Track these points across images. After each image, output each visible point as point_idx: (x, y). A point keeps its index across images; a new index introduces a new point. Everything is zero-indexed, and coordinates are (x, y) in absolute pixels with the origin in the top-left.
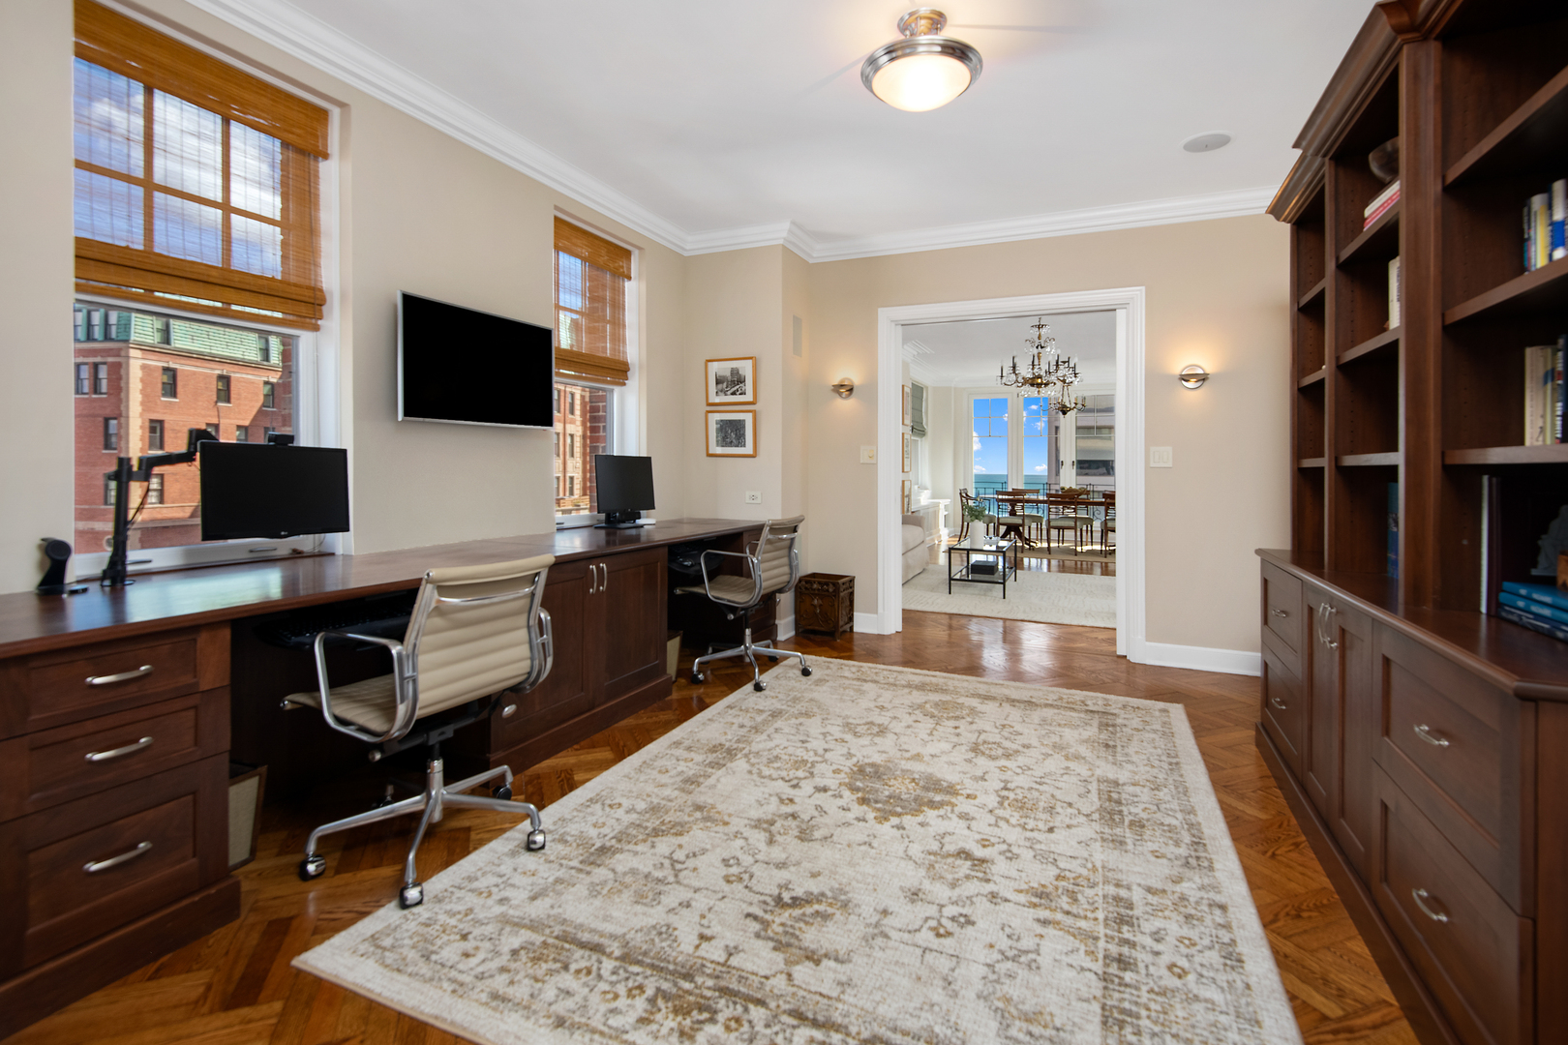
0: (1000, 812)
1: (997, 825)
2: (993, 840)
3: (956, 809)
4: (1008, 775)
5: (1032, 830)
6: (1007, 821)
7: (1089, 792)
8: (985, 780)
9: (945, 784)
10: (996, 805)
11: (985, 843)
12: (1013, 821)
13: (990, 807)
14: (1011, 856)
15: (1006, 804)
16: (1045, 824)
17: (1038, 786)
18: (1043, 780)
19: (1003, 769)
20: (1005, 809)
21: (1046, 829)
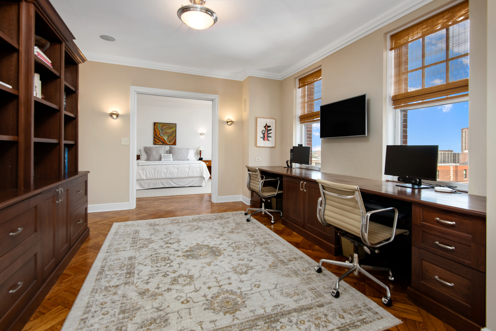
0: (168, 255)
1: (167, 252)
2: (167, 248)
3: (181, 252)
4: (171, 269)
5: (157, 254)
6: (164, 253)
7: (138, 274)
8: (178, 264)
9: (190, 257)
10: (170, 257)
11: (168, 247)
12: (163, 254)
13: (171, 256)
14: (161, 247)
15: (167, 259)
16: (153, 256)
17: (158, 268)
18: (157, 272)
19: (175, 272)
20: (167, 257)
21: (152, 255)
